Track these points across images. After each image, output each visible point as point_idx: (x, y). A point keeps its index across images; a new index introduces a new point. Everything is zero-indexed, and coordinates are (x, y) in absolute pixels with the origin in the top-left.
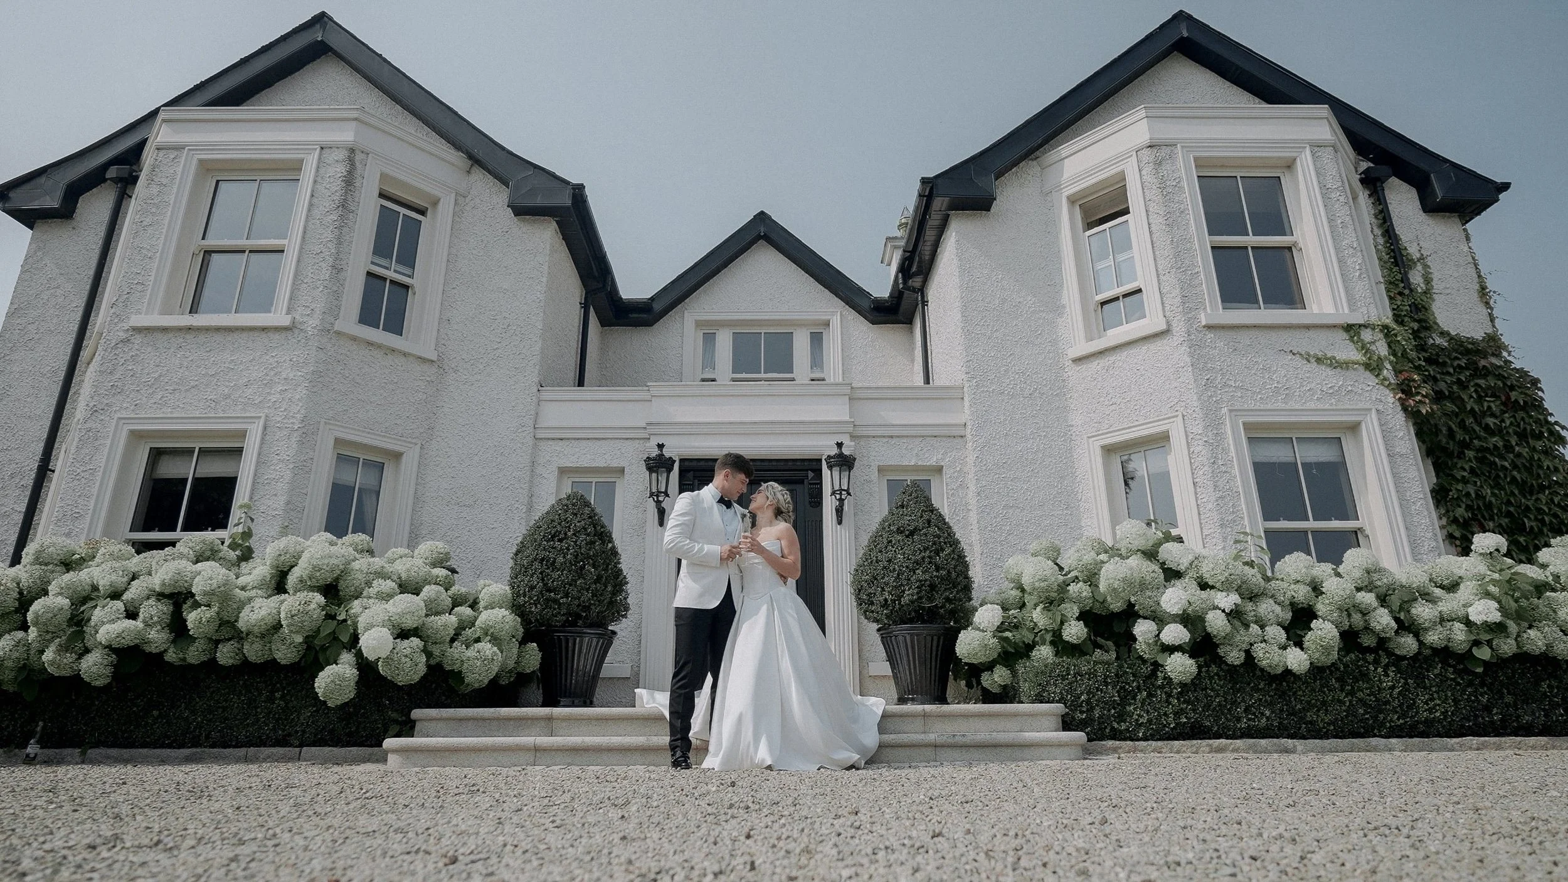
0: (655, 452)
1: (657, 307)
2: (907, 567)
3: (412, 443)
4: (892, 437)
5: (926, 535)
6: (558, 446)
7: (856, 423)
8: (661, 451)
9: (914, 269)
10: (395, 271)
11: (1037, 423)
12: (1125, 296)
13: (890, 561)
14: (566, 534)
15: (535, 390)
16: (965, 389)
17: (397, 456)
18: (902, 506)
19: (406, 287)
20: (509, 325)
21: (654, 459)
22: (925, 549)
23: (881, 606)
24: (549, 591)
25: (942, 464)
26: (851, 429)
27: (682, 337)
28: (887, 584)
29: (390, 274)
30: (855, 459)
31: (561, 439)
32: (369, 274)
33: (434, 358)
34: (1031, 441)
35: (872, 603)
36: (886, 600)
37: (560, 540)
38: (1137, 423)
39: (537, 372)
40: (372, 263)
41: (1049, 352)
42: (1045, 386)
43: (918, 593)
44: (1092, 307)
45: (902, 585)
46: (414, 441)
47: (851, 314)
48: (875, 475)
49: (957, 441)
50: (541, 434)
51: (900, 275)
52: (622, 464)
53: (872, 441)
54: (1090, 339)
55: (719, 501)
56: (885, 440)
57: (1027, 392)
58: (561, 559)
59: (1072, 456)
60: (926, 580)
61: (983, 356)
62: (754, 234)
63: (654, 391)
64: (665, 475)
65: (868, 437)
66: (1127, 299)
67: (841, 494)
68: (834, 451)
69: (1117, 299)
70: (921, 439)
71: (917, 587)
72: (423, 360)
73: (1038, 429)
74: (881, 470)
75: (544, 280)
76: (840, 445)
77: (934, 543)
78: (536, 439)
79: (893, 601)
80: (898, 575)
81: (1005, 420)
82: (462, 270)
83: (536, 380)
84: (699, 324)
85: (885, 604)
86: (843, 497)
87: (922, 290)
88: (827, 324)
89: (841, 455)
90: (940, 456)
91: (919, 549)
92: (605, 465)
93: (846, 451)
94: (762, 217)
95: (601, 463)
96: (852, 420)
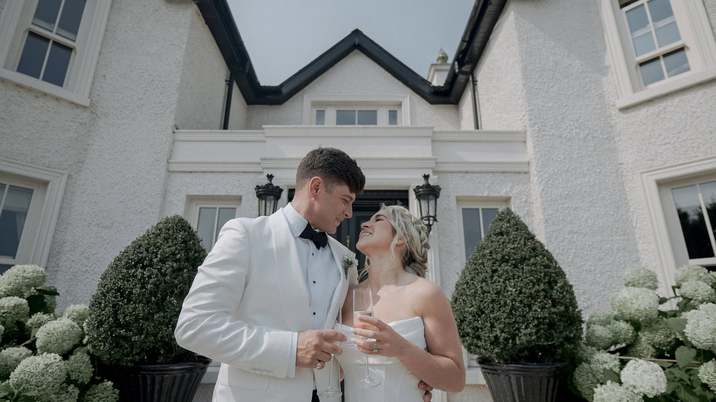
0: (265, 182)
1: (285, 90)
2: (521, 302)
3: (58, 173)
4: (467, 172)
5: (534, 264)
6: (187, 178)
7: (438, 161)
8: (271, 181)
9: (467, 59)
10: (57, 34)
11: (592, 162)
12: (665, 55)
13: (498, 293)
14: (151, 260)
15: (170, 131)
16: (528, 134)
17: (45, 184)
18: (501, 234)
19: (70, 49)
20: (153, 81)
21: (263, 187)
22: (539, 281)
23: (491, 343)
24: (122, 327)
25: (510, 195)
26: (434, 165)
27: (302, 112)
28: (497, 319)
29: (53, 36)
30: (440, 189)
31: (191, 172)
32: (31, 34)
33: (87, 104)
34: (589, 176)
35: (479, 338)
36: (496, 337)
37: (144, 268)
38: (695, 159)
39: (173, 117)
40: (33, 23)
41: (597, 104)
42: (597, 131)
43: (536, 333)
44: (634, 66)
45: (515, 322)
46: (61, 171)
47: (417, 98)
48: (453, 204)
49: (521, 176)
50: (173, 168)
51: (456, 63)
52: (240, 193)
53: (450, 175)
54: (634, 91)
55: (303, 236)
56: (461, 175)
57: (581, 136)
58: (137, 291)
59: (624, 189)
60: (544, 318)
61: (543, 106)
62: (350, 43)
63: (268, 132)
64: (273, 202)
65: (447, 172)
66: (668, 58)
67: (429, 220)
68: (422, 182)
69: (657, 59)
70: (491, 175)
71: (535, 326)
72: (76, 105)
73: (593, 166)
74: (459, 200)
75: (184, 46)
76: (426, 177)
77: (545, 275)
78: (170, 172)
79: (506, 339)
80: (511, 311)
81: (565, 159)
82: (119, 38)
83: (172, 124)
84: (314, 104)
85: (496, 341)
86: (431, 223)
87: (472, 73)
88: (400, 105)
89: (428, 186)
90: (508, 189)
91: (531, 281)
92: (226, 194)
93: (432, 182)
94: (357, 32)
95: (222, 192)
96: (435, 157)
